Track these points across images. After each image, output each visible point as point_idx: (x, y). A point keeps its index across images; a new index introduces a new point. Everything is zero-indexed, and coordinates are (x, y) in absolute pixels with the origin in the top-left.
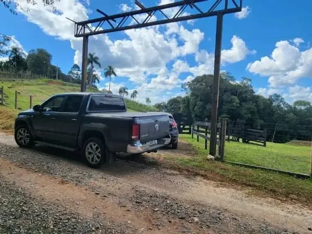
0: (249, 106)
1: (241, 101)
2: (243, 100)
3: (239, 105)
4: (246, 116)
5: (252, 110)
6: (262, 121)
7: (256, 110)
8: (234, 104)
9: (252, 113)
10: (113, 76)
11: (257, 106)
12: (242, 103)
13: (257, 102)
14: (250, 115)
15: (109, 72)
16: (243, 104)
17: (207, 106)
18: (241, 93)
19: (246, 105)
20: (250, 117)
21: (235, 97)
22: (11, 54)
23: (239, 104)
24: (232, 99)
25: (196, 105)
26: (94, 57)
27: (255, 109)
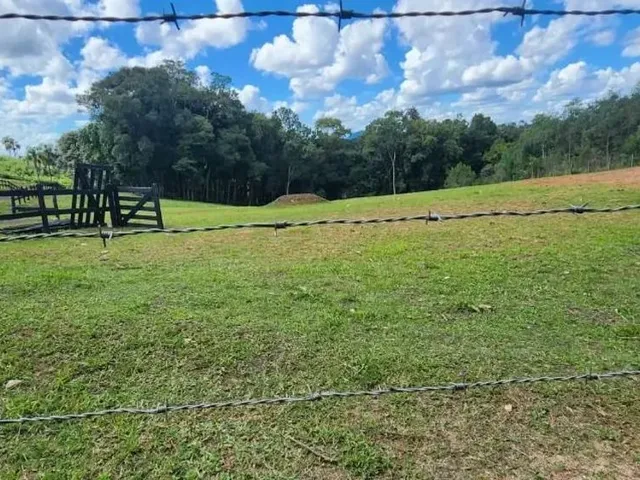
0: (234, 136)
1: (216, 127)
2: (220, 124)
3: (212, 135)
4: (230, 157)
5: (240, 143)
6: (263, 164)
7: (249, 143)
8: (202, 133)
9: (242, 150)
11: (251, 134)
12: (220, 131)
13: (249, 127)
14: (237, 156)
16: (223, 132)
17: (139, 143)
18: (215, 109)
19: (227, 135)
20: (238, 158)
21: (203, 118)
23: (214, 132)
24: (195, 123)
25: (113, 144)
27: (247, 141)
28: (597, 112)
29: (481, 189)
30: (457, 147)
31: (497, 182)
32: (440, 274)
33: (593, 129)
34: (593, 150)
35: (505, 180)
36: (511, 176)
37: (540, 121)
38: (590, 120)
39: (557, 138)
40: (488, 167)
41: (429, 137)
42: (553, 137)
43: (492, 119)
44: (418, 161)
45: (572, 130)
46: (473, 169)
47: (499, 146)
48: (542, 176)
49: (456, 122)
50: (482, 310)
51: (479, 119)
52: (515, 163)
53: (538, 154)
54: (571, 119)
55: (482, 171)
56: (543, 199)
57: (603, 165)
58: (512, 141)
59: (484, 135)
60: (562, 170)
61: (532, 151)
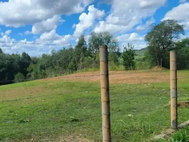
28: (60, 54)
29: (27, 83)
30: (18, 65)
31: (32, 80)
32: (14, 113)
33: (59, 60)
34: (60, 68)
35: (35, 79)
36: (36, 78)
37: (44, 56)
38: (59, 56)
39: (49, 63)
40: (29, 74)
41: (7, 61)
42: (48, 62)
43: (28, 55)
44: (3, 71)
45: (53, 60)
46: (24, 75)
47: (32, 66)
48: (46, 77)
49: (17, 55)
50: (27, 121)
51: (24, 54)
52: (38, 72)
53: (44, 69)
54: (53, 56)
55: (27, 75)
56: (46, 86)
57: (63, 73)
58: (36, 64)
59: (26, 61)
60: (52, 75)
61: (42, 68)
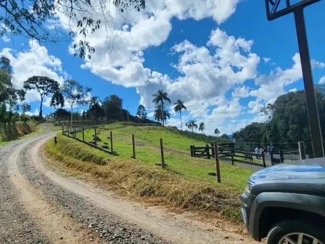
10: (183, 109)
15: (180, 107)
22: (91, 104)
25: (288, 130)
26: (163, 93)
